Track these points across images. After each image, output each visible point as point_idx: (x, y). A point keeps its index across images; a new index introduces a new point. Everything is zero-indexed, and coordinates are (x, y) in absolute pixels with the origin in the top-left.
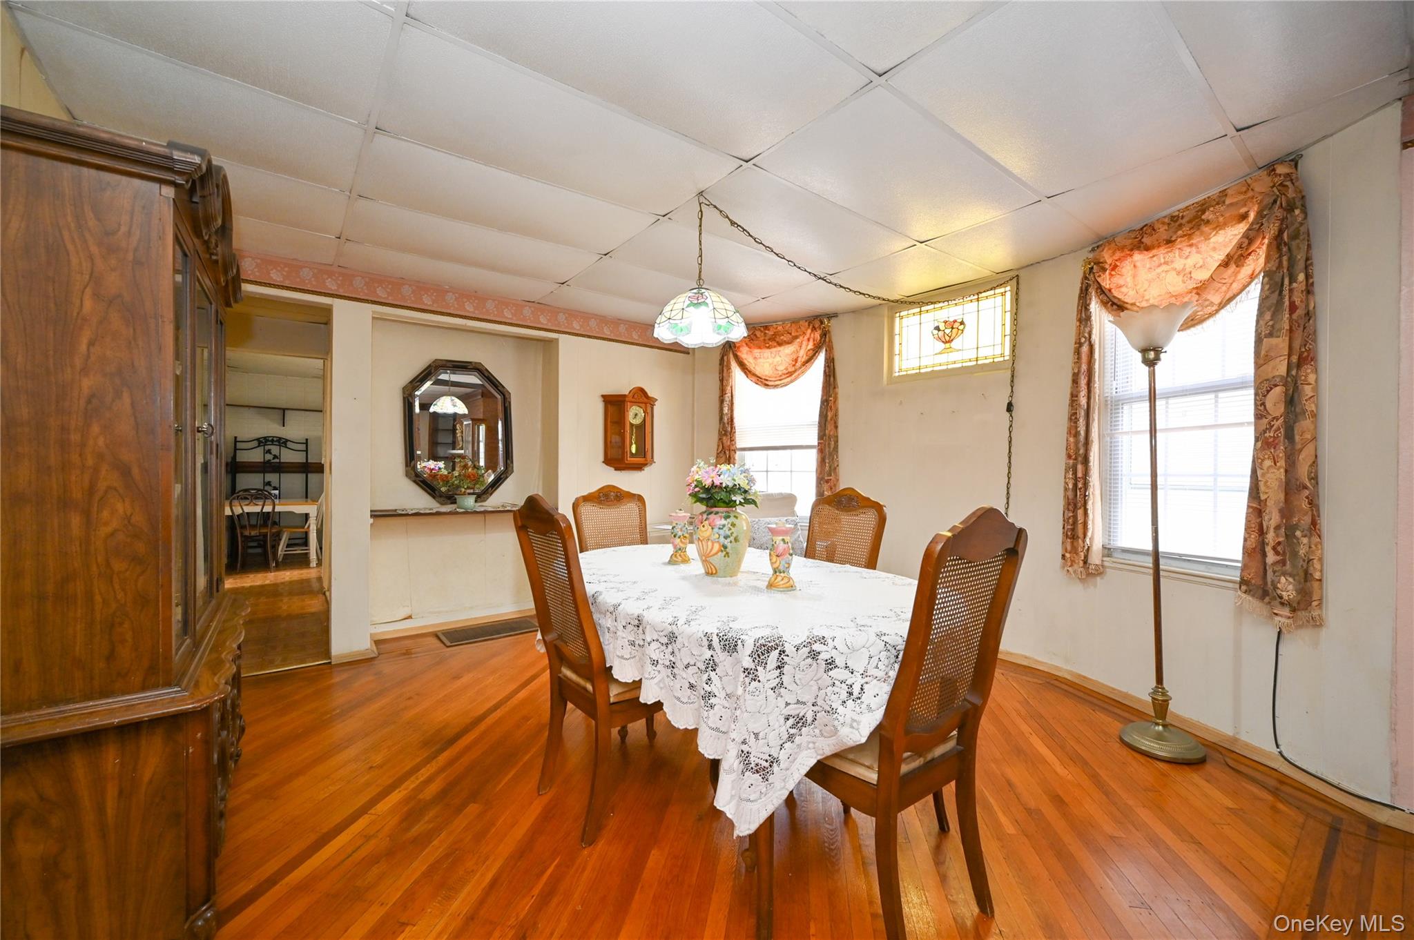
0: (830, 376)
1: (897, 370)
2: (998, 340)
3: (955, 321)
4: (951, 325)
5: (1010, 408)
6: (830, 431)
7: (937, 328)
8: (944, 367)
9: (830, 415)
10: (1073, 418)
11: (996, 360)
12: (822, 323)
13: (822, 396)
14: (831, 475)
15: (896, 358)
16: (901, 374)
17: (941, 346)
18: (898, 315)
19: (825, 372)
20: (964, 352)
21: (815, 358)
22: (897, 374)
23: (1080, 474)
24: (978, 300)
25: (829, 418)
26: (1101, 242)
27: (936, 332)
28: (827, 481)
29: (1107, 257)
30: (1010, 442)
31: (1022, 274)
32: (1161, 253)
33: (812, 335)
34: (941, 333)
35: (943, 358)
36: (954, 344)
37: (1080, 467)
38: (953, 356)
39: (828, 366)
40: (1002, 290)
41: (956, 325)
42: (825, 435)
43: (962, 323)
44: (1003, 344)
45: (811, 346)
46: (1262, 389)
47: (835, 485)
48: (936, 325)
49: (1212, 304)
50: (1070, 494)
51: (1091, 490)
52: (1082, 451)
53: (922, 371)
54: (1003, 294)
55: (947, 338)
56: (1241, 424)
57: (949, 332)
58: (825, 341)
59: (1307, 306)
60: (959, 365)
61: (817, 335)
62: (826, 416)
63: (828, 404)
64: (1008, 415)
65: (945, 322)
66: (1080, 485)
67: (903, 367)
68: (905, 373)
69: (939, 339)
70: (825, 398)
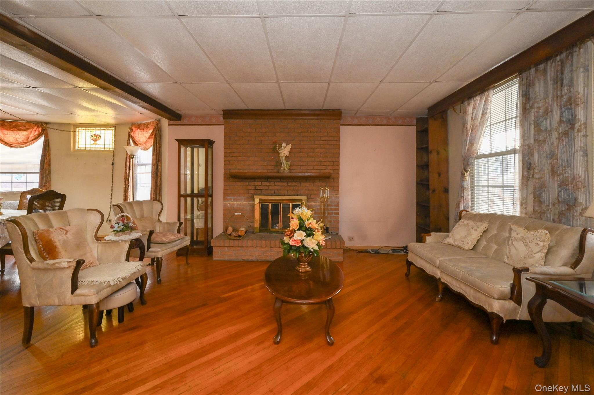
0: (46, 146)
1: (77, 147)
2: (111, 143)
3: (98, 135)
4: (97, 136)
5: (113, 164)
6: (46, 167)
7: (92, 136)
8: (94, 149)
9: (46, 161)
10: (126, 169)
11: (110, 149)
12: (42, 125)
13: (42, 154)
14: (46, 184)
15: (77, 143)
16: (78, 149)
17: (93, 142)
18: (77, 128)
19: (44, 144)
20: (100, 145)
21: (38, 138)
22: (77, 149)
23: (127, 183)
24: (105, 129)
25: (45, 162)
26: (133, 124)
27: (91, 137)
28: (44, 186)
29: (133, 128)
30: (113, 174)
31: (117, 126)
32: (142, 131)
33: (37, 129)
34: (93, 138)
35: (94, 146)
36: (98, 142)
37: (127, 182)
38: (97, 146)
39: (45, 142)
40: (112, 129)
41: (98, 136)
42: (43, 168)
43: (100, 136)
44: (112, 145)
45: (36, 133)
46: (153, 165)
47: (49, 188)
48: (91, 135)
49: (148, 146)
50: (125, 189)
51: (129, 187)
52: (127, 177)
53: (86, 149)
54: (112, 130)
55: (95, 140)
56: (149, 173)
57: (96, 138)
58: (44, 132)
59: (159, 150)
60: (99, 149)
61: (40, 130)
62: (44, 161)
63: (45, 157)
64: (112, 166)
65: (95, 135)
66: (127, 186)
67: (80, 147)
68: (80, 149)
69: (92, 139)
70: (44, 154)
